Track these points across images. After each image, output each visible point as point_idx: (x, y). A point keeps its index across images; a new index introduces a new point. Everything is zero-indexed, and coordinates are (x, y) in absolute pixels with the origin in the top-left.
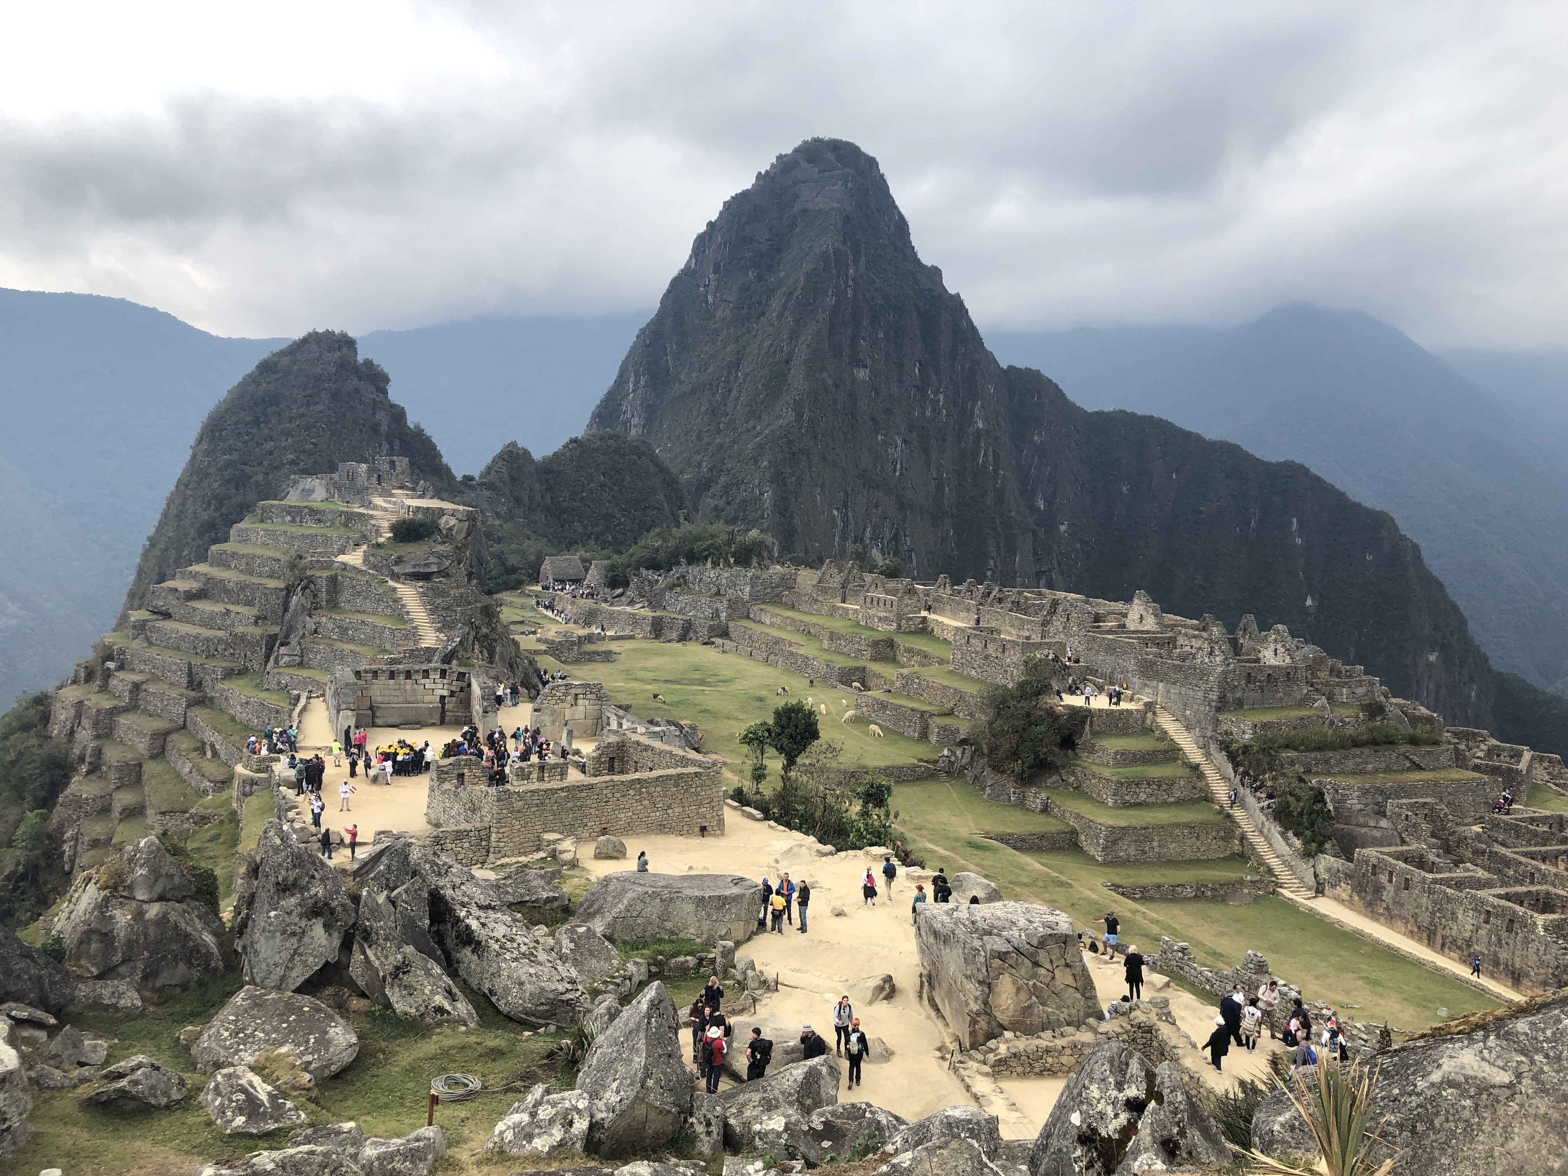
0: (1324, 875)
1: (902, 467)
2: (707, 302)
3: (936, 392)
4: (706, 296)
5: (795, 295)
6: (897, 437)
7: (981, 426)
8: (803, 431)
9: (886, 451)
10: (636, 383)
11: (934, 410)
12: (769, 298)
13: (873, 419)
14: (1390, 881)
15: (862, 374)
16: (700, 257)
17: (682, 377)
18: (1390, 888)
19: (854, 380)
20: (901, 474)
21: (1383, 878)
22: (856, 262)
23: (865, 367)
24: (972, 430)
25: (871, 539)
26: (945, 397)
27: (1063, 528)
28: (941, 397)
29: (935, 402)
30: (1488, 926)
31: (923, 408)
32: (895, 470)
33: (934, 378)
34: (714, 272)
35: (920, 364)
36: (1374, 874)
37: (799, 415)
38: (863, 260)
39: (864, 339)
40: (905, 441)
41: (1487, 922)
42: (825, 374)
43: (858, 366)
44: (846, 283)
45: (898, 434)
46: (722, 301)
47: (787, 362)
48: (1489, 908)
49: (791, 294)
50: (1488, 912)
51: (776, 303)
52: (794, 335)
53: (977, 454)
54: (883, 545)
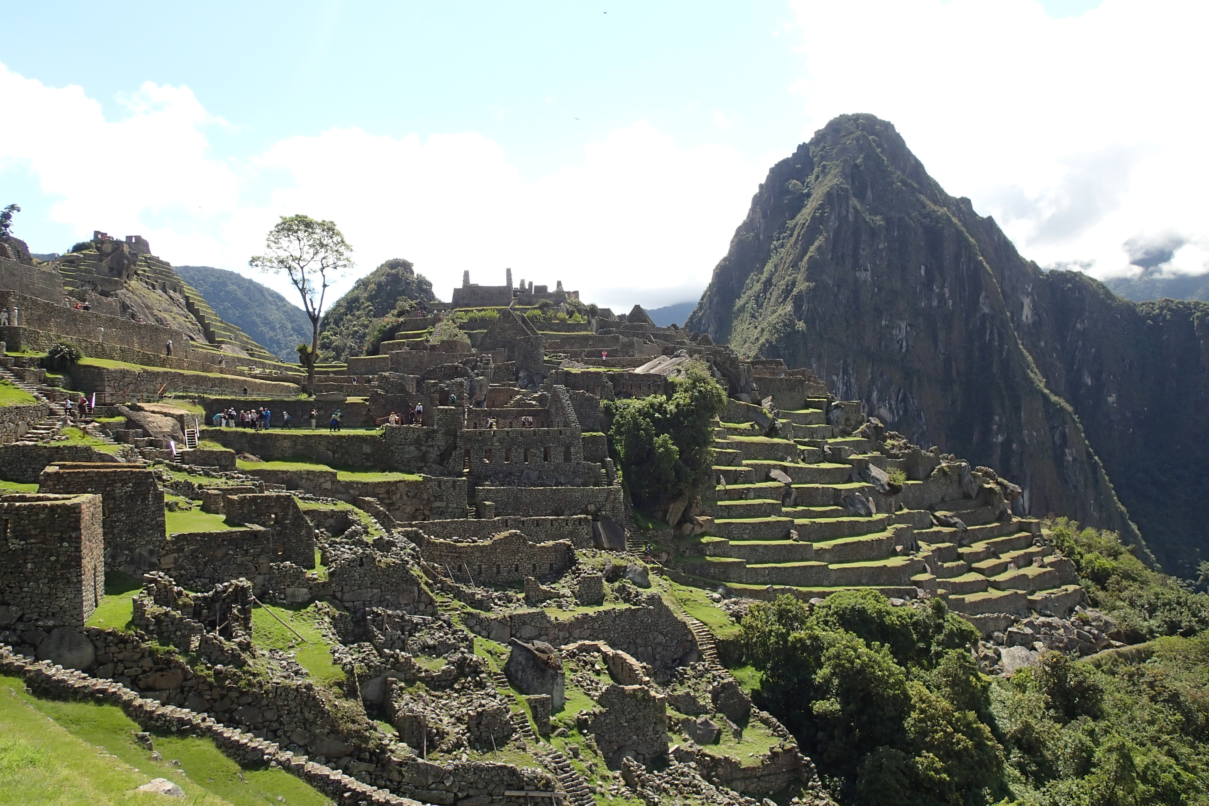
1: (907, 345)
3: (942, 287)
5: (806, 225)
6: (901, 322)
7: (986, 310)
9: (891, 334)
10: (710, 303)
11: (940, 302)
13: (878, 309)
15: (864, 276)
19: (856, 280)
20: (907, 351)
23: (866, 270)
24: (978, 315)
25: (879, 400)
26: (950, 290)
27: (1110, 399)
28: (946, 290)
29: (941, 297)
31: (929, 299)
32: (901, 348)
33: (939, 276)
35: (926, 267)
38: (869, 194)
39: (863, 250)
40: (910, 325)
42: (824, 277)
43: (860, 270)
44: (847, 211)
45: (902, 320)
47: (799, 271)
51: (795, 233)
53: (985, 333)
54: (890, 405)
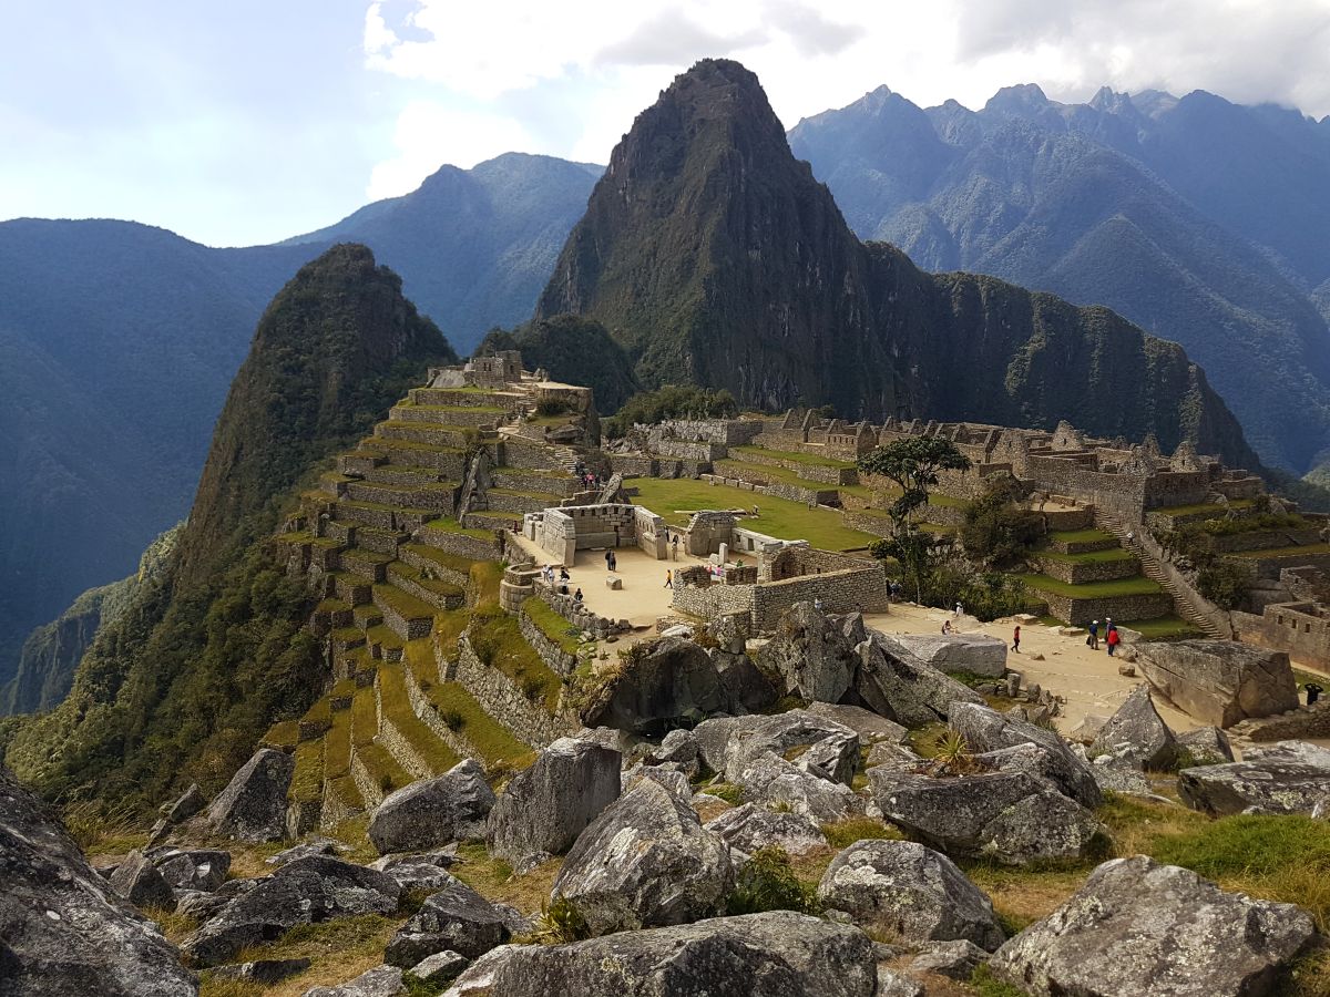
0: (1238, 627)
1: (789, 329)
2: (625, 201)
3: (813, 267)
4: (624, 197)
5: (698, 194)
6: (784, 305)
7: (849, 292)
8: (713, 304)
9: (777, 317)
10: (572, 272)
11: (812, 282)
12: (677, 196)
13: (767, 292)
14: (1294, 627)
15: (755, 255)
16: (617, 165)
17: (609, 265)
18: (1295, 632)
19: (749, 260)
20: (789, 335)
21: (1289, 625)
22: (746, 161)
23: (758, 249)
24: (842, 295)
25: (768, 388)
26: (821, 270)
27: (913, 370)
28: (818, 269)
29: (813, 274)
31: (804, 280)
32: (784, 333)
33: (811, 255)
34: (630, 177)
35: (800, 244)
36: (1280, 622)
37: (709, 292)
38: (751, 159)
39: (756, 226)
40: (791, 308)
42: (726, 257)
43: (752, 249)
44: (739, 181)
45: (786, 302)
46: (638, 200)
47: (696, 249)
49: (695, 192)
51: (683, 201)
52: (699, 226)
53: (849, 315)
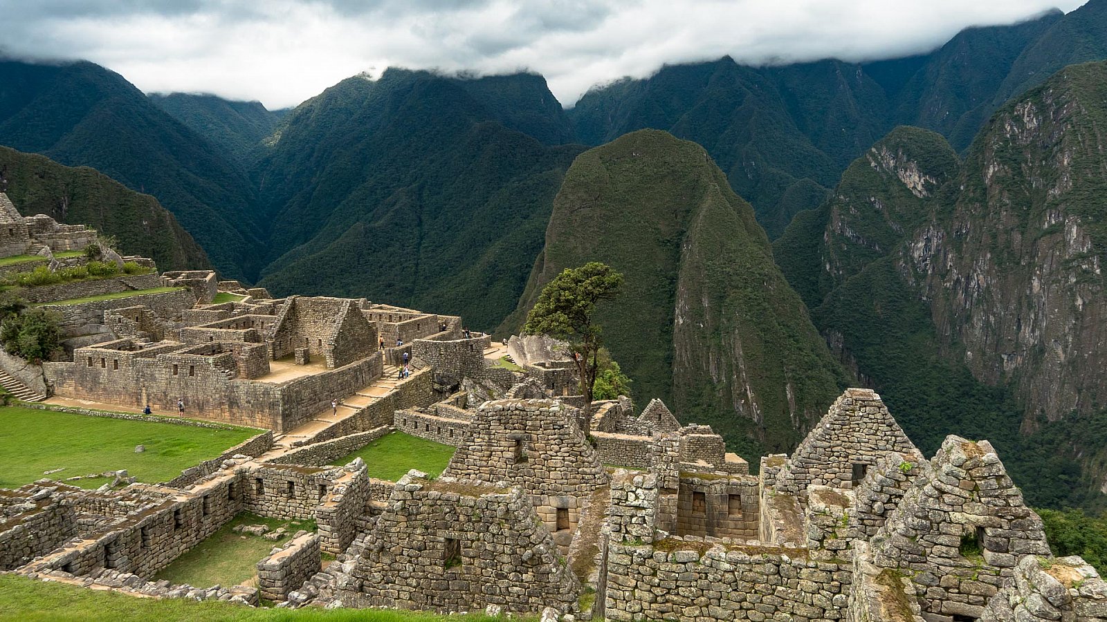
0: (51, 379)
14: (103, 366)
18: (105, 371)
21: (99, 365)
30: (177, 376)
36: (90, 365)
41: (175, 373)
48: (176, 363)
50: (176, 366)
